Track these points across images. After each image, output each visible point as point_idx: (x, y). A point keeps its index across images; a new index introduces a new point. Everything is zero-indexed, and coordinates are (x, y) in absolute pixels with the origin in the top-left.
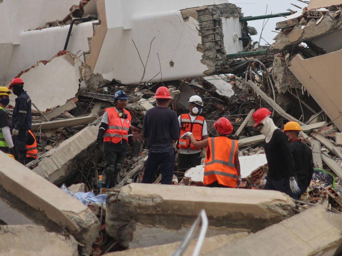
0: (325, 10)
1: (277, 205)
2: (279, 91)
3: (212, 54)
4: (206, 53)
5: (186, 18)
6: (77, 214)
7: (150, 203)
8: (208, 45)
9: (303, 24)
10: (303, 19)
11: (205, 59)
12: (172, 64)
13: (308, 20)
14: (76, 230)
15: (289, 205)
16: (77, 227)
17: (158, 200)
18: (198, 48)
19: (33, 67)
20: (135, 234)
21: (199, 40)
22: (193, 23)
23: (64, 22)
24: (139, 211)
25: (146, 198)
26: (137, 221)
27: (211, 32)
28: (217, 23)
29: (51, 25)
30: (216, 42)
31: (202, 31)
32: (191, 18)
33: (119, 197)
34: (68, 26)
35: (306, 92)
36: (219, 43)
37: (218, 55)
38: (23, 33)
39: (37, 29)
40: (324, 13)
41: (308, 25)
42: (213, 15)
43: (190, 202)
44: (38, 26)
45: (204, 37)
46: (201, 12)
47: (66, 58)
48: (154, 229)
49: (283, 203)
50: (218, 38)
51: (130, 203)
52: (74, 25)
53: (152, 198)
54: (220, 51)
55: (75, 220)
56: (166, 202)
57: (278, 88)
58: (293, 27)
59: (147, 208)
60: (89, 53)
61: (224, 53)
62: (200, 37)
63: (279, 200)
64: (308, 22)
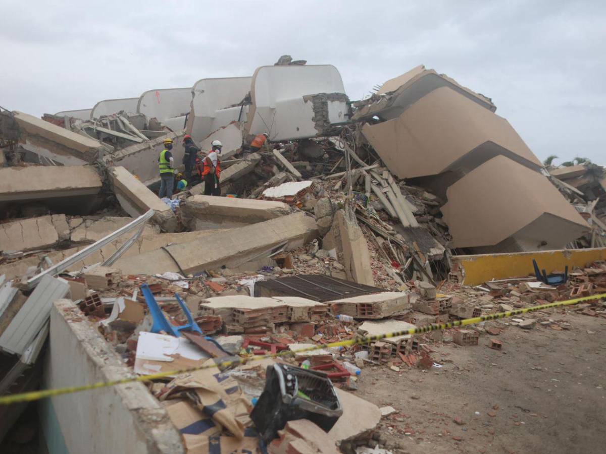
0: (384, 94)
1: (278, 211)
2: (357, 146)
3: (320, 123)
4: (318, 122)
5: (306, 101)
6: (162, 212)
7: (202, 207)
8: (318, 117)
9: (371, 104)
10: (370, 101)
11: (316, 127)
12: (298, 129)
13: (373, 101)
14: (160, 221)
15: (285, 211)
16: (160, 220)
17: (207, 205)
18: (313, 119)
19: (218, 130)
20: (197, 225)
21: (313, 114)
22: (310, 104)
23: (239, 105)
24: (196, 211)
25: (200, 203)
26: (197, 217)
27: (320, 110)
28: (325, 104)
29: (233, 106)
30: (323, 116)
31: (315, 109)
32: (309, 101)
33: (185, 203)
34: (241, 107)
35: (371, 146)
36: (325, 116)
37: (325, 124)
38: (217, 111)
39: (225, 108)
40: (383, 96)
41: (373, 104)
42: (322, 99)
43: (225, 207)
44: (225, 107)
45: (316, 113)
46: (315, 98)
47: (235, 125)
48: (207, 223)
49: (282, 210)
50: (324, 113)
51: (191, 206)
52: (244, 106)
53: (204, 203)
54: (326, 121)
55: (159, 216)
56: (211, 207)
57: (357, 143)
58: (364, 105)
59: (200, 210)
60: (247, 122)
61: (329, 123)
62: (314, 113)
63: (280, 208)
64: (373, 102)
